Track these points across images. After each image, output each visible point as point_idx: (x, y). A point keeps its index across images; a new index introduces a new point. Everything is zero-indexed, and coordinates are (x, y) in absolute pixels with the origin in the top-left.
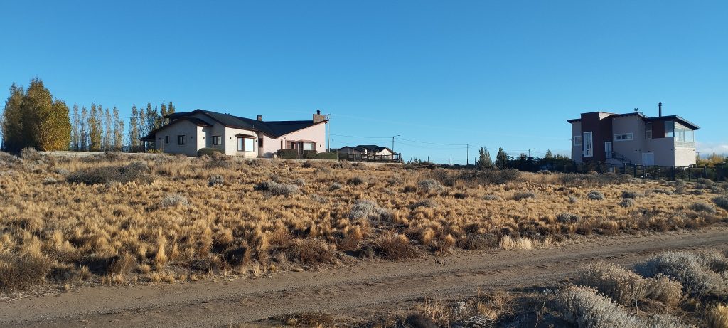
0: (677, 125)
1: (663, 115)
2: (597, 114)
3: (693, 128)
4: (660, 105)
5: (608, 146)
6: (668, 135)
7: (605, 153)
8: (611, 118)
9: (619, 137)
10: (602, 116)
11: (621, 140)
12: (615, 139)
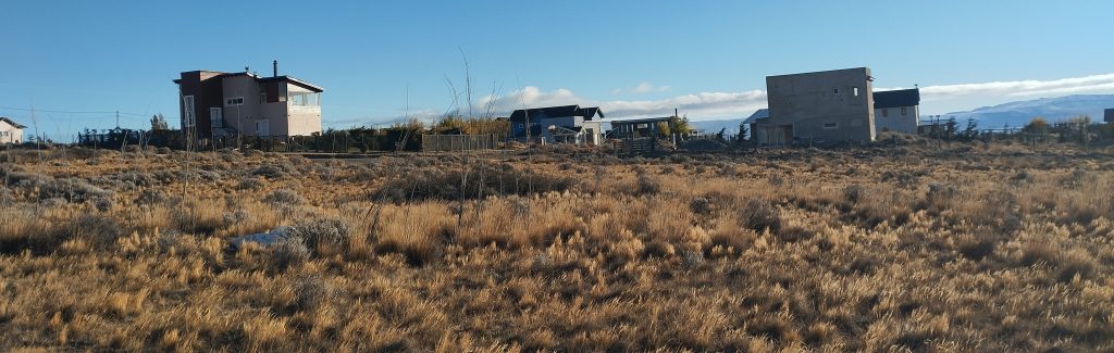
0: (290, 87)
1: (278, 75)
2: (197, 73)
3: (317, 91)
4: (275, 63)
5: (215, 114)
6: (282, 99)
7: (210, 122)
8: (220, 79)
9: (229, 102)
10: (203, 77)
11: (232, 105)
12: (226, 105)
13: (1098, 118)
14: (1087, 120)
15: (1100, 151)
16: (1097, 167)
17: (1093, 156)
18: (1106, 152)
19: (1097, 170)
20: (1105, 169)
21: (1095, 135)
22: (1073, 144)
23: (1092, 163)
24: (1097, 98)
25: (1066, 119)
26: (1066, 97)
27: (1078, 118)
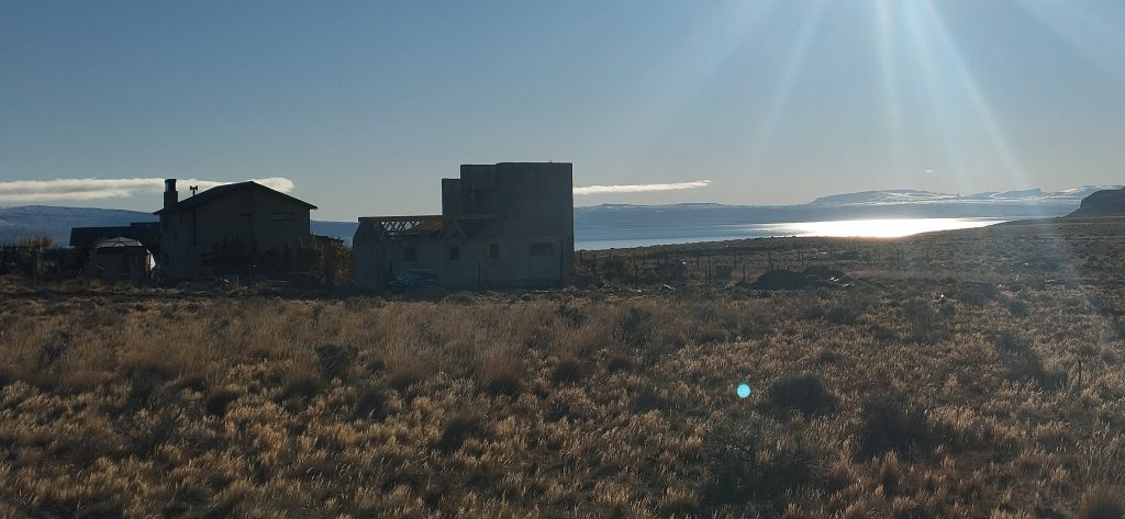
13: (63, 240)
14: (46, 243)
15: (54, 288)
16: (43, 310)
17: (43, 295)
18: (63, 288)
19: (41, 314)
20: (52, 313)
21: (52, 264)
22: (17, 277)
23: (38, 305)
24: (68, 212)
25: (17, 241)
26: (23, 208)
27: (33, 239)
